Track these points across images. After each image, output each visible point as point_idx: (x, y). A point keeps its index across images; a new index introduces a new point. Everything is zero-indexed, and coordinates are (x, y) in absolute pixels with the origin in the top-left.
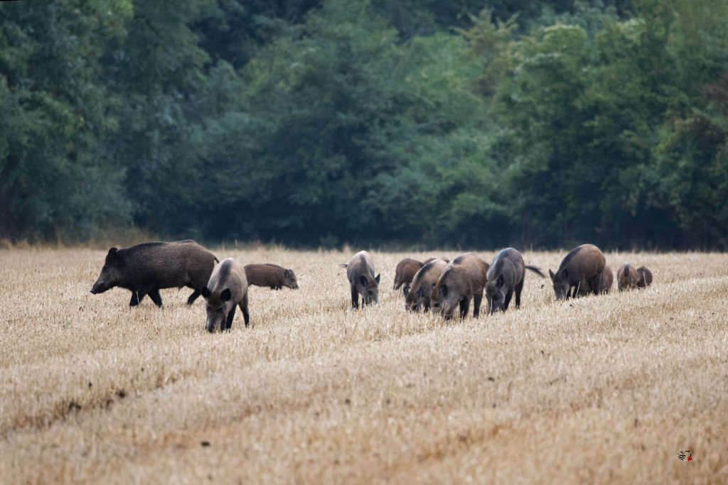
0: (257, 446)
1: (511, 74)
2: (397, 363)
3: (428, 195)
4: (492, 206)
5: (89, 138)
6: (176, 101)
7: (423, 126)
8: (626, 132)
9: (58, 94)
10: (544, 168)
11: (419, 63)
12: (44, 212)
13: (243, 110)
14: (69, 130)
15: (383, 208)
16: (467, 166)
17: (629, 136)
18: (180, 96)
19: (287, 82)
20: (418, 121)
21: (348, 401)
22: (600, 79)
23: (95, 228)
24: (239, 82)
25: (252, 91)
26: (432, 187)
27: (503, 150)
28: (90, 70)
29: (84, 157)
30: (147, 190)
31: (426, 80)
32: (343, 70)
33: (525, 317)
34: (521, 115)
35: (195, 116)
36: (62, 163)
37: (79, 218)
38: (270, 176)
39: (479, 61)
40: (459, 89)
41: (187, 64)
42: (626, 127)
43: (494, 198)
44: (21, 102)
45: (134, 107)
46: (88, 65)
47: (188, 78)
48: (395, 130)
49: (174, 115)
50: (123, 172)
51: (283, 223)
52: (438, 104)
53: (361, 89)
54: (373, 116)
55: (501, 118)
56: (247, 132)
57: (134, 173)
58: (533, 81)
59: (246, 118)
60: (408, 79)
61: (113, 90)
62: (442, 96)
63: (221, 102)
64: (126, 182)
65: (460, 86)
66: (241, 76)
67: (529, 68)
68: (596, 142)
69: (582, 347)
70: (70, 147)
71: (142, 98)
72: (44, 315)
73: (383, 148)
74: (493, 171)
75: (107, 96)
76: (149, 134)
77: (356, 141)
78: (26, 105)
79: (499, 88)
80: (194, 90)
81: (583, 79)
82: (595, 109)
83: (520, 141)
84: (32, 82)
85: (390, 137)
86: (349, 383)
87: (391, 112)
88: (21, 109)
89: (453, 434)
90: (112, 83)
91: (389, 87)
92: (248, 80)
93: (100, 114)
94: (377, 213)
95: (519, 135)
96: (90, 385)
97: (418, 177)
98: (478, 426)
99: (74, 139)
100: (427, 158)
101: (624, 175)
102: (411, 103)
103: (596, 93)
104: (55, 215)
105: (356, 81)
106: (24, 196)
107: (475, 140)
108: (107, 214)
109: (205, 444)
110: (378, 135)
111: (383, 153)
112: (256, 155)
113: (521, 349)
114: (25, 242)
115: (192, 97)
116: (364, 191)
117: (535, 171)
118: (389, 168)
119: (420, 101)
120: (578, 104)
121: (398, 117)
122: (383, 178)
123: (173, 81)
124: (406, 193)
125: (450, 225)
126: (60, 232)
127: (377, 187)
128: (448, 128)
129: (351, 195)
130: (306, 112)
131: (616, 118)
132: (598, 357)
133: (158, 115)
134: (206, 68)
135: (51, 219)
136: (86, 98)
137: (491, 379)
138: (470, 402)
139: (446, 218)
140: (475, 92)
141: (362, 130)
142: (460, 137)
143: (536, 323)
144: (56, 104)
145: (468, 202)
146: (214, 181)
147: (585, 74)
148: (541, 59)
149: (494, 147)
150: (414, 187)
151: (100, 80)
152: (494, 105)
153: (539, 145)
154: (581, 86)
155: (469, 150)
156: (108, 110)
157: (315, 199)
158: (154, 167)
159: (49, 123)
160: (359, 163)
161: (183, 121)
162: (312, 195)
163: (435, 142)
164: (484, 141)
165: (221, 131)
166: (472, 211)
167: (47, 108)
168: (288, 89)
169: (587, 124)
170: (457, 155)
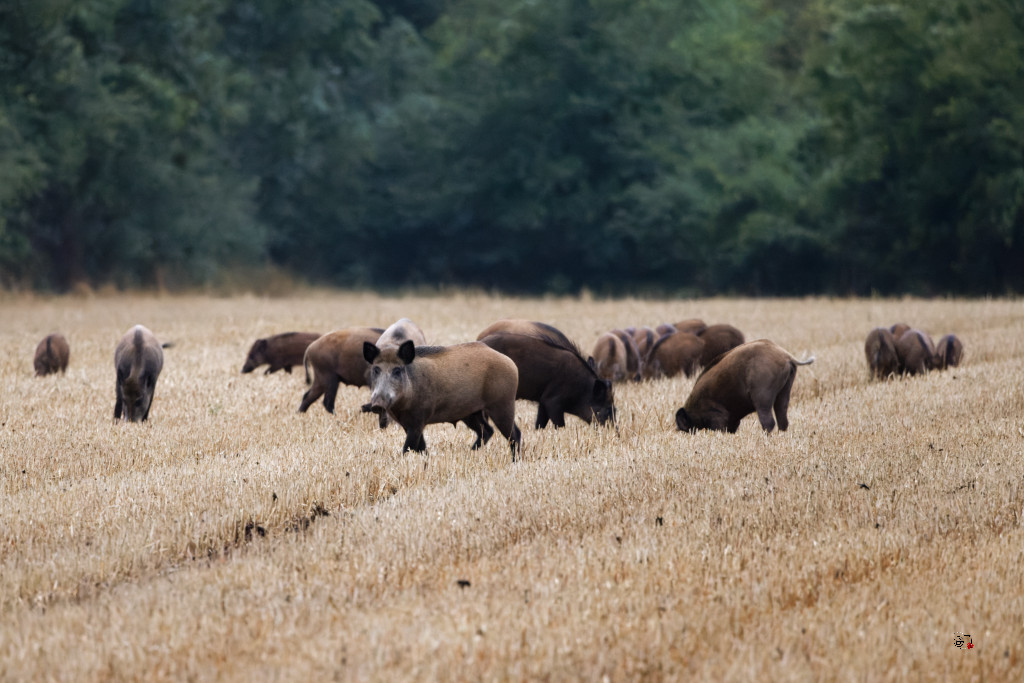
0: (539, 587)
1: (825, 36)
2: (719, 463)
3: (704, 215)
4: (798, 231)
5: (204, 134)
6: (331, 77)
7: (695, 113)
8: (996, 122)
9: (159, 68)
10: (876, 175)
11: (690, 20)
12: (138, 243)
13: (429, 91)
14: (175, 121)
15: (637, 235)
16: (761, 172)
17: (1000, 128)
18: (337, 71)
19: (494, 50)
20: (689, 105)
21: (660, 520)
22: (957, 43)
23: (212, 266)
24: (423, 50)
25: (442, 62)
26: (709, 203)
27: (813, 149)
28: (206, 33)
29: (198, 161)
30: (287, 210)
31: (698, 46)
32: (578, 31)
33: (891, 396)
34: (842, 96)
35: (359, 100)
36: (164, 169)
37: (189, 251)
38: (469, 188)
39: (777, 17)
40: (748, 59)
41: (348, 24)
42: (995, 113)
43: (802, 218)
44: (106, 80)
45: (268, 86)
46: (202, 26)
47: (349, 44)
48: (654, 119)
49: (329, 98)
50: (253, 185)
51: (490, 258)
52: (718, 82)
53: (603, 59)
54: (621, 100)
55: (810, 101)
56: (437, 123)
57: (270, 184)
58: (859, 47)
59: (434, 103)
60: (673, 44)
61: (238, 63)
62: (725, 71)
63: (396, 80)
64: (258, 198)
65: (750, 53)
66: (426, 40)
67: (852, 27)
68: (952, 137)
69: (985, 439)
70: (176, 146)
71: (279, 74)
72: (179, 394)
73: (636, 146)
74: (799, 180)
75: (230, 72)
76: (290, 127)
77: (599, 136)
78: (113, 84)
79: (808, 58)
80: (357, 62)
81: (932, 44)
82: (951, 88)
83: (839, 135)
84: (119, 50)
85: (647, 130)
86: (657, 493)
87: (648, 94)
88: (104, 90)
89: (824, 568)
90: (237, 52)
91: (646, 56)
92: (436, 46)
93: (220, 98)
94: (628, 243)
95: (838, 126)
96: (275, 497)
97: (690, 188)
98: (858, 556)
99: (183, 135)
100: (703, 161)
101: (994, 185)
102: (677, 80)
103: (951, 65)
104: (155, 246)
105: (597, 46)
106: (108, 220)
107: (772, 134)
108: (231, 245)
109: (463, 584)
110: (630, 127)
111: (635, 154)
112: (449, 157)
113: (898, 441)
114: (110, 288)
115: (355, 71)
116: (608, 212)
117: (861, 179)
118: (646, 176)
119: (690, 78)
120: (925, 81)
121: (659, 100)
122: (639, 191)
123: (329, 49)
124: (672, 212)
125: (737, 259)
126: (162, 272)
127: (630, 205)
128: (732, 116)
129: (590, 216)
130: (523, 93)
131: (982, 101)
132: (1015, 453)
133: (304, 98)
134: (375, 30)
135: (149, 254)
136: (201, 74)
137: (864, 486)
138: (839, 521)
139: (730, 250)
140: (773, 64)
141: (605, 120)
142: (751, 129)
143: (908, 404)
144: (156, 83)
145: (762, 225)
146: (387, 196)
147: (936, 37)
148: (870, 15)
149: (801, 145)
150: (682, 204)
151: (220, 48)
152: (802, 82)
153: (867, 141)
154: (929, 54)
155: (763, 149)
156: (233, 92)
157: (536, 224)
158: (299, 175)
159: (146, 110)
160: (602, 168)
161: (341, 107)
162: (532, 216)
163: (713, 137)
164: (786, 136)
165: (396, 122)
166: (769, 238)
167: (142, 88)
168: (496, 60)
169: (938, 111)
170: (746, 156)
